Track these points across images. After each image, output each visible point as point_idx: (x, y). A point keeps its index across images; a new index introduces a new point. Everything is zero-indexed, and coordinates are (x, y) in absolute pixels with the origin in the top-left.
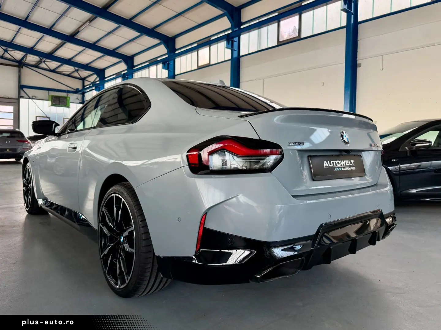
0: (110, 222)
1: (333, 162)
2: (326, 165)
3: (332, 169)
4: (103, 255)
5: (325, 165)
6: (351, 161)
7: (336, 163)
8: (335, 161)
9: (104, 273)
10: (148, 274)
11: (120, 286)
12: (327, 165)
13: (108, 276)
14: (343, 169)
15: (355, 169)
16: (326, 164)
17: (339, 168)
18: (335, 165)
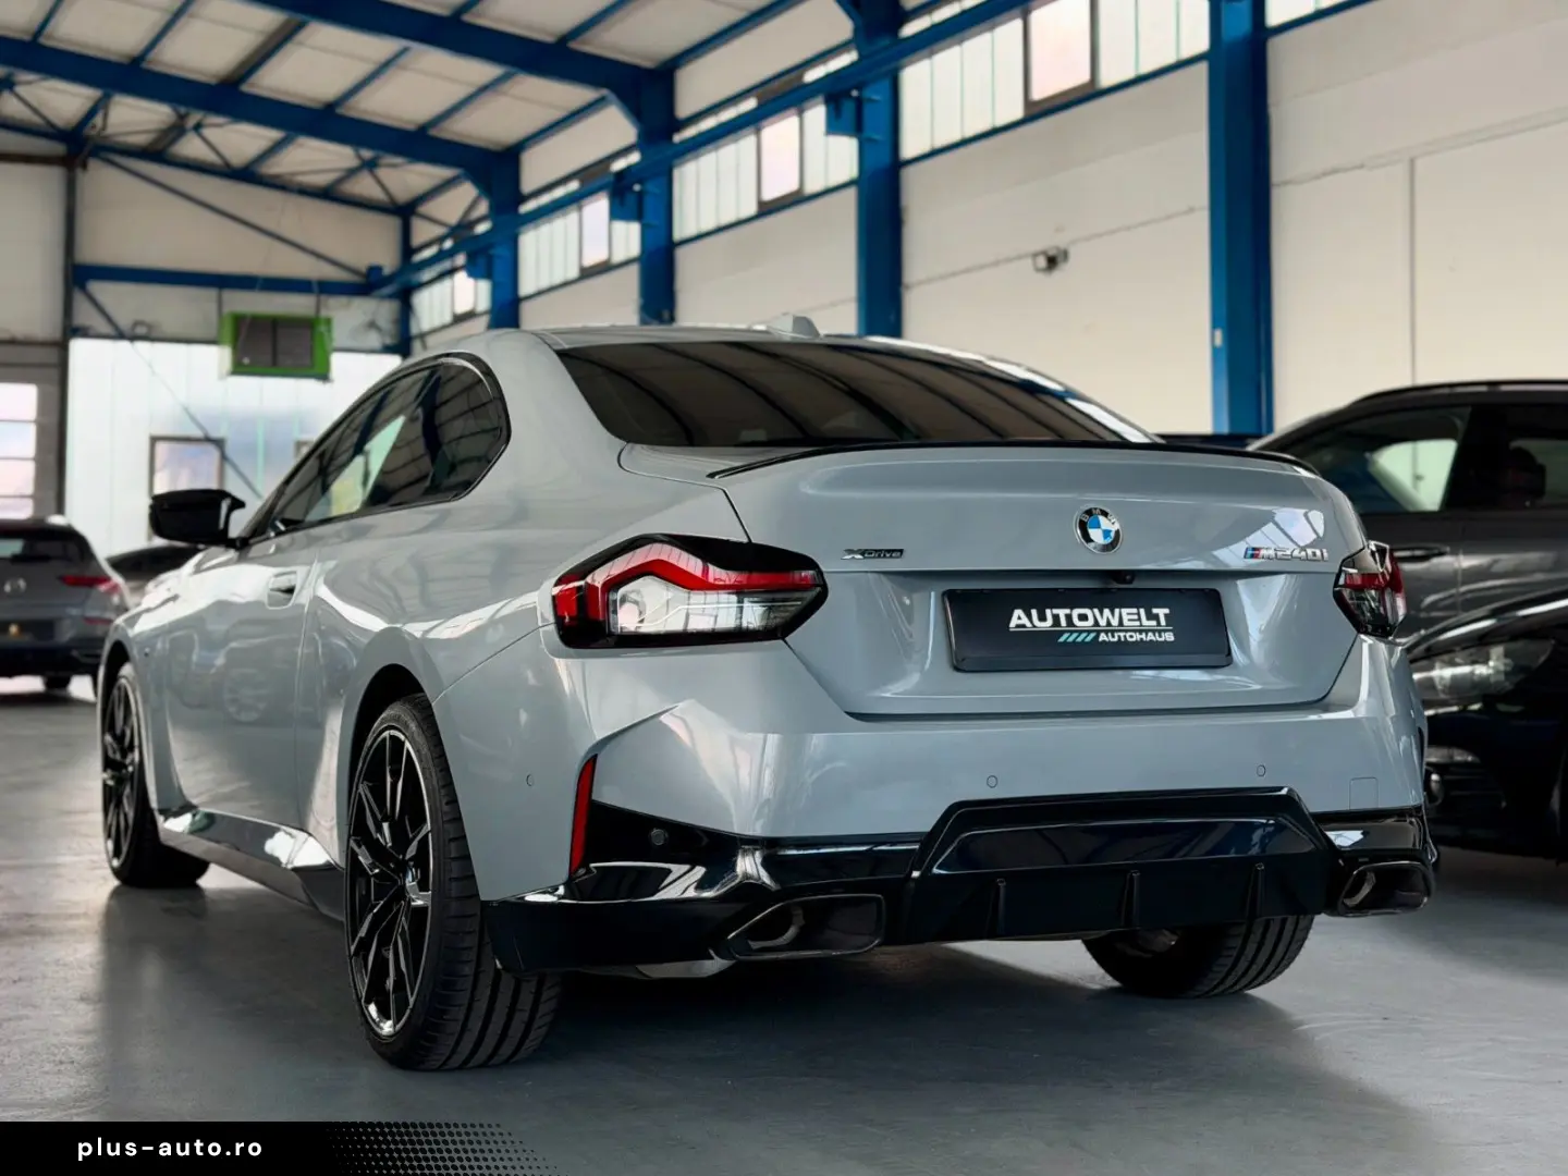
1: (1056, 611)
2: (1020, 622)
3: (1051, 636)
4: (357, 939)
5: (1014, 623)
6: (1155, 611)
7: (1069, 617)
8: (1067, 611)
9: (359, 1001)
10: (470, 968)
12: (1025, 621)
14: (1101, 639)
15: (1172, 639)
16: (1019, 618)
17: (1081, 632)
18: (1063, 622)
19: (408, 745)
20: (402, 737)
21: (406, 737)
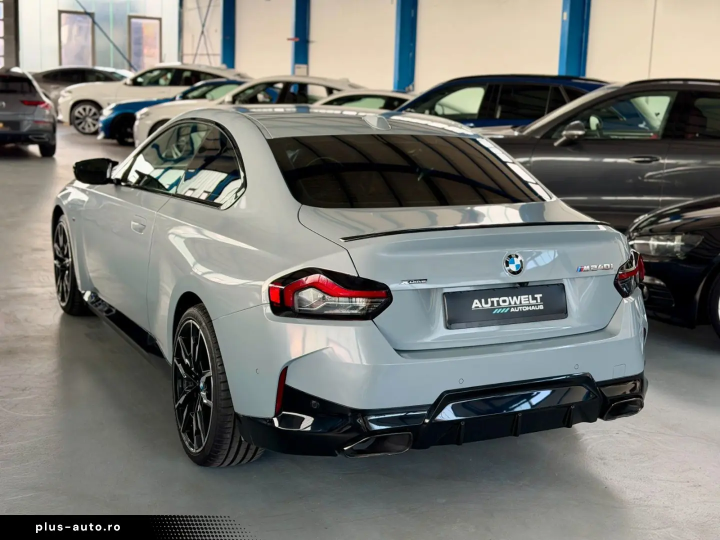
0: (187, 359)
1: (492, 299)
2: (477, 306)
3: (490, 311)
4: (178, 403)
5: (474, 306)
6: (536, 296)
7: (498, 302)
8: (497, 299)
9: (179, 430)
10: (229, 436)
11: (196, 450)
12: (479, 305)
13: (182, 433)
14: (511, 311)
15: (542, 308)
16: (476, 304)
17: (503, 308)
18: (495, 304)
19: (201, 332)
20: (198, 327)
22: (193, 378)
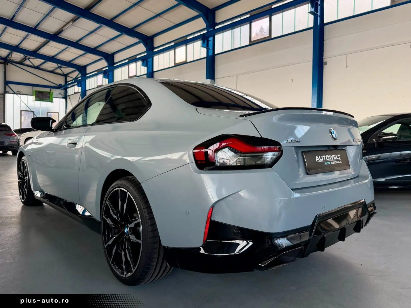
0: (115, 214)
1: (323, 156)
3: (323, 163)
6: (338, 155)
7: (325, 157)
9: (109, 262)
10: (154, 264)
11: (126, 275)
12: (318, 159)
13: (112, 265)
14: (331, 163)
15: (341, 162)
16: (317, 159)
17: (328, 162)
19: (128, 193)
20: (126, 191)
21: (128, 191)
22: (120, 226)
